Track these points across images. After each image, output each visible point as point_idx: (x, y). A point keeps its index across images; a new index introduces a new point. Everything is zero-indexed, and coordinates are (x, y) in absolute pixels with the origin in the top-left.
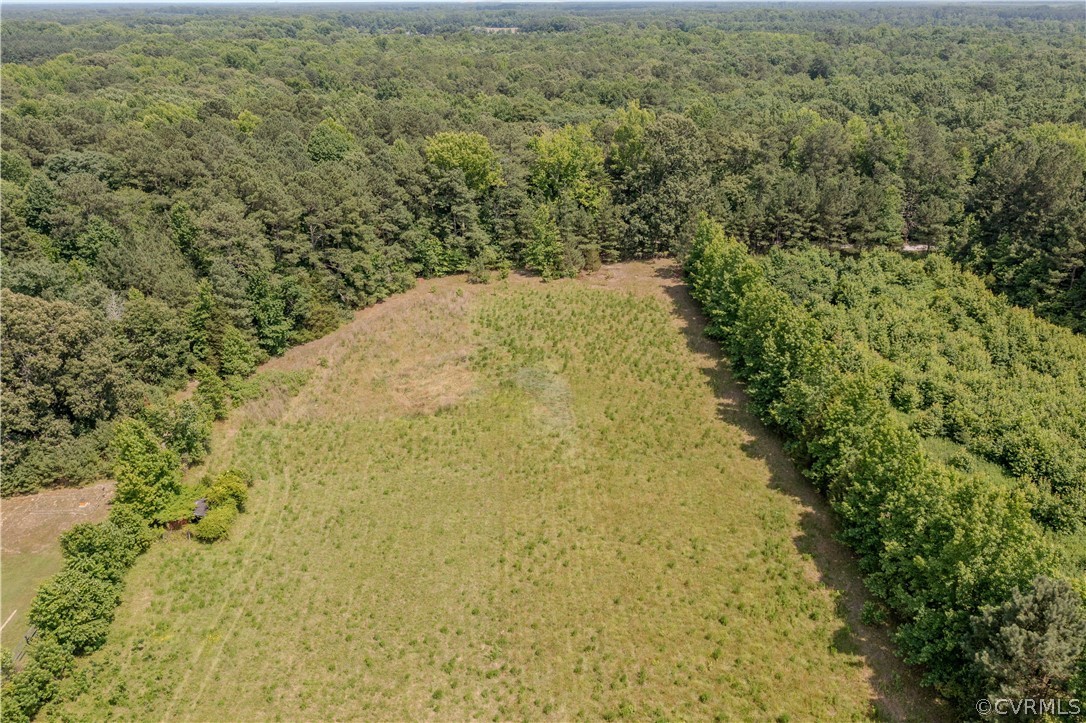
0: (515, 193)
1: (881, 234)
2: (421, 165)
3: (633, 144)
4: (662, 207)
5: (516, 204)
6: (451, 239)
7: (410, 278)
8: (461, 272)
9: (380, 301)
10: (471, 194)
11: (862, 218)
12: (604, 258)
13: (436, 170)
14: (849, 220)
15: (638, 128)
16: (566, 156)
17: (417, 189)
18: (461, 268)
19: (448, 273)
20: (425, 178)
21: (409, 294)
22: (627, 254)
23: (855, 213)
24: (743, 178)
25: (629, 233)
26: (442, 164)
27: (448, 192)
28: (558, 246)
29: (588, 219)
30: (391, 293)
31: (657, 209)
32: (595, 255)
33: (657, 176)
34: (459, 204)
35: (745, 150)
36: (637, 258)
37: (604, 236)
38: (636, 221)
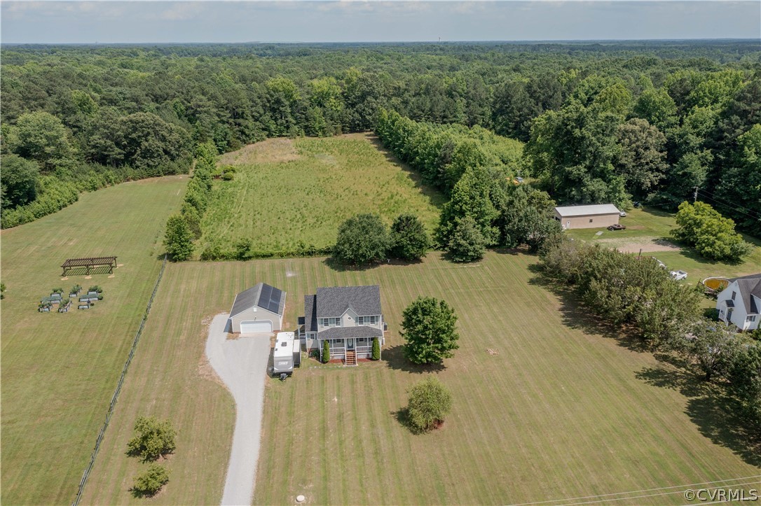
0: (305, 104)
1: (454, 119)
2: (266, 91)
3: (353, 85)
4: (366, 109)
5: (305, 109)
6: (279, 122)
7: (264, 137)
8: (284, 136)
9: (254, 143)
10: (287, 103)
11: (447, 113)
12: (343, 131)
13: (272, 92)
14: (443, 114)
15: (354, 78)
16: (326, 89)
17: (265, 100)
18: (284, 134)
19: (278, 136)
20: (268, 96)
21: (264, 142)
22: (353, 130)
23: (444, 111)
24: (399, 99)
25: (353, 121)
26: (276, 90)
27: (278, 101)
28: (324, 124)
29: (336, 115)
30: (258, 141)
31: (364, 110)
32: (340, 129)
33: (363, 97)
34: (283, 106)
35: (399, 88)
36: (357, 132)
37: (343, 122)
38: (357, 115)
